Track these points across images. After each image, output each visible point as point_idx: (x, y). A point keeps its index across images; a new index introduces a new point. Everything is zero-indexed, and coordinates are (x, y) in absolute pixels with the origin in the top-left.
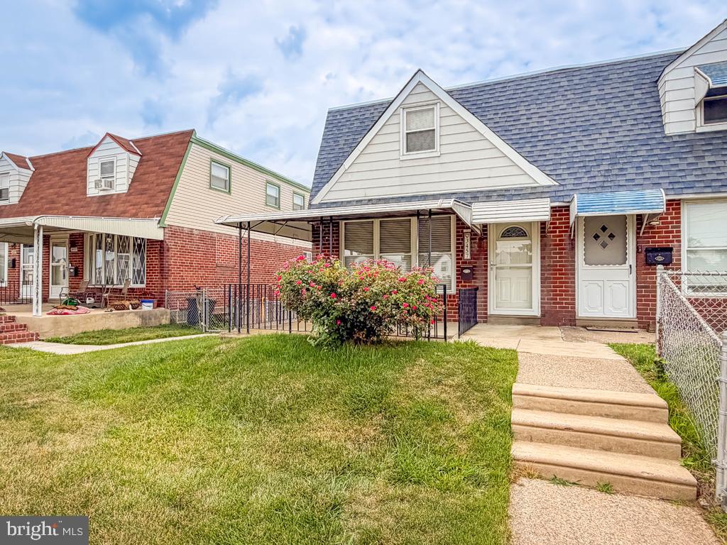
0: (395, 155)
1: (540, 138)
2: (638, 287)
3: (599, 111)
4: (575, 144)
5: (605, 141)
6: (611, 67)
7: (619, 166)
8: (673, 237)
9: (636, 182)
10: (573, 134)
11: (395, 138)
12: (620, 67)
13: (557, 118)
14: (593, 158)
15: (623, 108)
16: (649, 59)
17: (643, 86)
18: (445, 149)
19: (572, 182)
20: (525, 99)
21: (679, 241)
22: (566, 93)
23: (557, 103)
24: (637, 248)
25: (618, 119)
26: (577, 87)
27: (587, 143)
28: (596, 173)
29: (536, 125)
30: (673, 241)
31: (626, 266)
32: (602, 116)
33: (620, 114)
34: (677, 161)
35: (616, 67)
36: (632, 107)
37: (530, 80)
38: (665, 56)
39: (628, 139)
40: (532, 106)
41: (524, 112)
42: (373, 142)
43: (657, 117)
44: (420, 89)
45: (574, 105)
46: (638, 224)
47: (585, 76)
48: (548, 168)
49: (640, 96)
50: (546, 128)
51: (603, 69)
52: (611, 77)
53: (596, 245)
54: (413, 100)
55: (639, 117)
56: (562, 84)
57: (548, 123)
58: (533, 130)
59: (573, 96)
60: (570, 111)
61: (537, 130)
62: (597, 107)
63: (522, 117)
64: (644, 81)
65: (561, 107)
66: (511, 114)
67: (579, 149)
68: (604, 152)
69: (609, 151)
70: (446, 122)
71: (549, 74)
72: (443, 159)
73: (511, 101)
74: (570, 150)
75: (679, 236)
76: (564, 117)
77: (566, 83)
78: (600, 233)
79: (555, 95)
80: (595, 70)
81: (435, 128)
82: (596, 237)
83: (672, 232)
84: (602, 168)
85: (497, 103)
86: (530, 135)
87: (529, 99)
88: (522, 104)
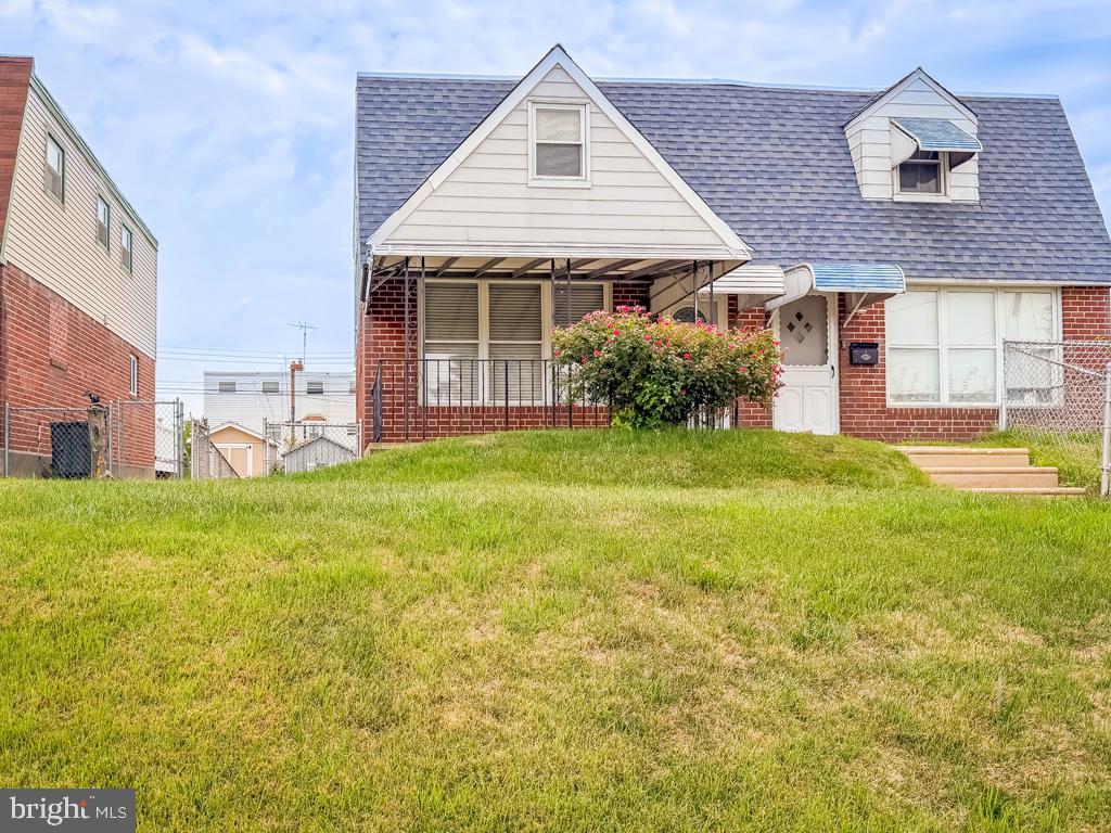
0: (520, 177)
1: (718, 181)
2: (841, 394)
3: (785, 155)
4: (763, 196)
5: (798, 197)
6: (789, 96)
7: (819, 233)
8: (878, 330)
9: (843, 256)
10: (759, 182)
11: (519, 148)
12: (799, 97)
13: (734, 154)
14: (787, 219)
15: (811, 156)
16: (831, 95)
17: (830, 130)
18: (599, 179)
19: (769, 248)
20: (687, 119)
21: (883, 336)
22: (740, 121)
23: (732, 134)
24: (840, 343)
25: (808, 169)
26: (753, 115)
27: (778, 196)
28: (795, 240)
29: (708, 160)
30: (876, 336)
31: (827, 367)
32: (790, 162)
33: (811, 162)
34: (879, 235)
35: (796, 97)
36: (822, 156)
37: (691, 92)
38: (849, 95)
39: (823, 198)
40: (700, 132)
41: (690, 139)
42: (482, 150)
43: (849, 175)
44: (558, 76)
45: (753, 141)
46: (840, 312)
47: (759, 101)
48: (735, 226)
49: (828, 143)
50: (723, 168)
51: (781, 96)
52: (791, 109)
53: (791, 337)
54: (547, 91)
55: (831, 170)
56: (734, 106)
57: (723, 160)
58: (708, 168)
59: (749, 127)
60: (749, 147)
61: (712, 168)
62: (782, 148)
63: (689, 146)
64: (830, 124)
65: (738, 140)
66: (672, 139)
67: (770, 203)
68: (799, 211)
69: (804, 211)
70: (600, 135)
71: (714, 88)
72: (596, 194)
73: (668, 119)
74: (758, 203)
75: (883, 330)
76: (743, 154)
77: (737, 107)
78: (795, 322)
79: (727, 121)
80: (771, 95)
81: (582, 142)
82: (791, 327)
83: (876, 324)
84: (801, 233)
85: (648, 118)
86: (704, 174)
87: (692, 120)
88: (686, 126)
